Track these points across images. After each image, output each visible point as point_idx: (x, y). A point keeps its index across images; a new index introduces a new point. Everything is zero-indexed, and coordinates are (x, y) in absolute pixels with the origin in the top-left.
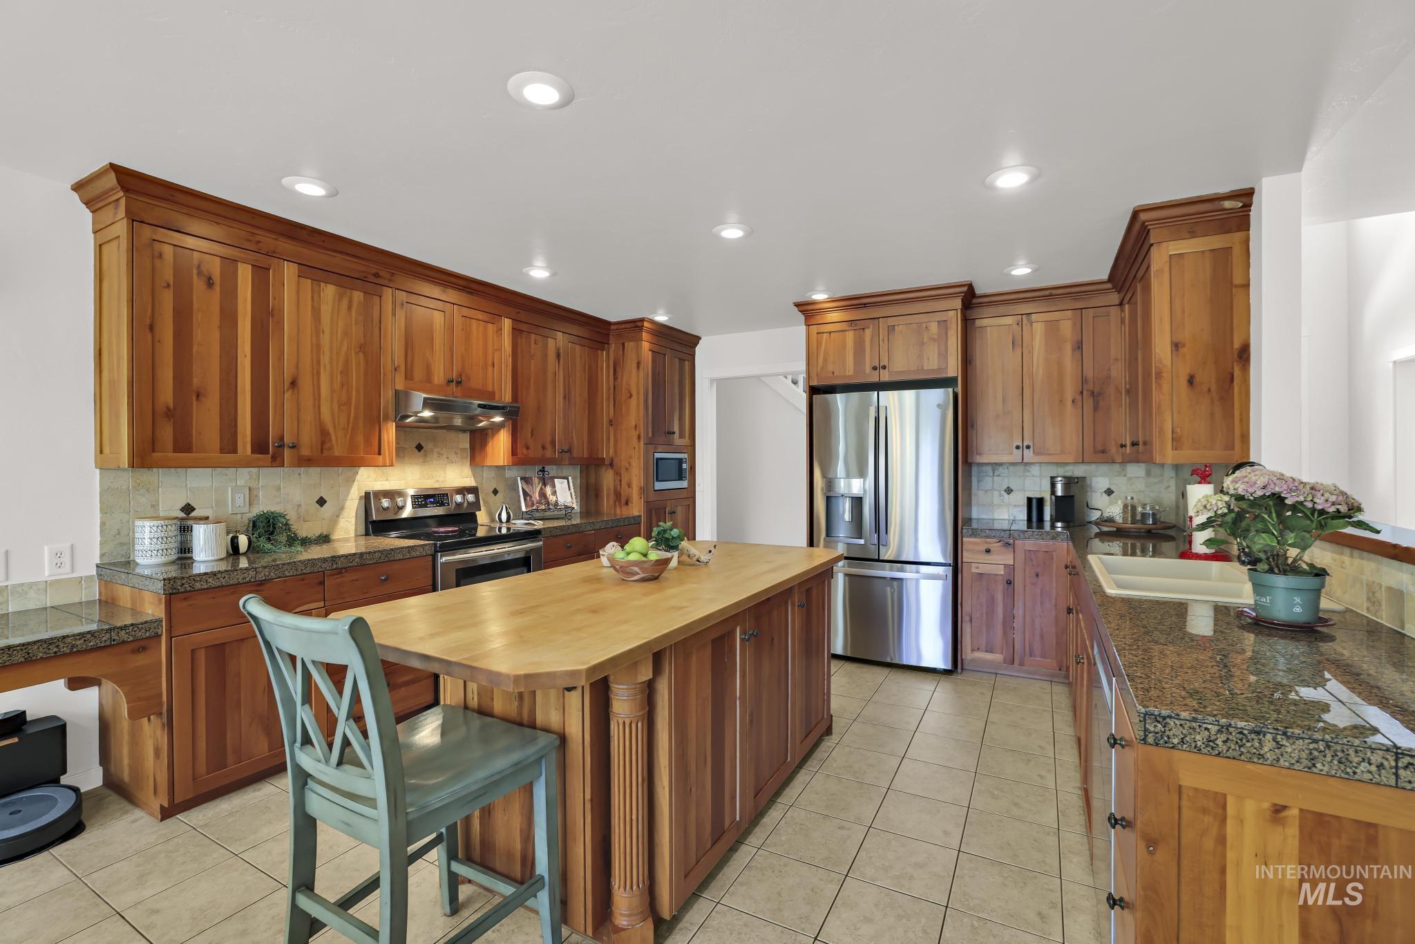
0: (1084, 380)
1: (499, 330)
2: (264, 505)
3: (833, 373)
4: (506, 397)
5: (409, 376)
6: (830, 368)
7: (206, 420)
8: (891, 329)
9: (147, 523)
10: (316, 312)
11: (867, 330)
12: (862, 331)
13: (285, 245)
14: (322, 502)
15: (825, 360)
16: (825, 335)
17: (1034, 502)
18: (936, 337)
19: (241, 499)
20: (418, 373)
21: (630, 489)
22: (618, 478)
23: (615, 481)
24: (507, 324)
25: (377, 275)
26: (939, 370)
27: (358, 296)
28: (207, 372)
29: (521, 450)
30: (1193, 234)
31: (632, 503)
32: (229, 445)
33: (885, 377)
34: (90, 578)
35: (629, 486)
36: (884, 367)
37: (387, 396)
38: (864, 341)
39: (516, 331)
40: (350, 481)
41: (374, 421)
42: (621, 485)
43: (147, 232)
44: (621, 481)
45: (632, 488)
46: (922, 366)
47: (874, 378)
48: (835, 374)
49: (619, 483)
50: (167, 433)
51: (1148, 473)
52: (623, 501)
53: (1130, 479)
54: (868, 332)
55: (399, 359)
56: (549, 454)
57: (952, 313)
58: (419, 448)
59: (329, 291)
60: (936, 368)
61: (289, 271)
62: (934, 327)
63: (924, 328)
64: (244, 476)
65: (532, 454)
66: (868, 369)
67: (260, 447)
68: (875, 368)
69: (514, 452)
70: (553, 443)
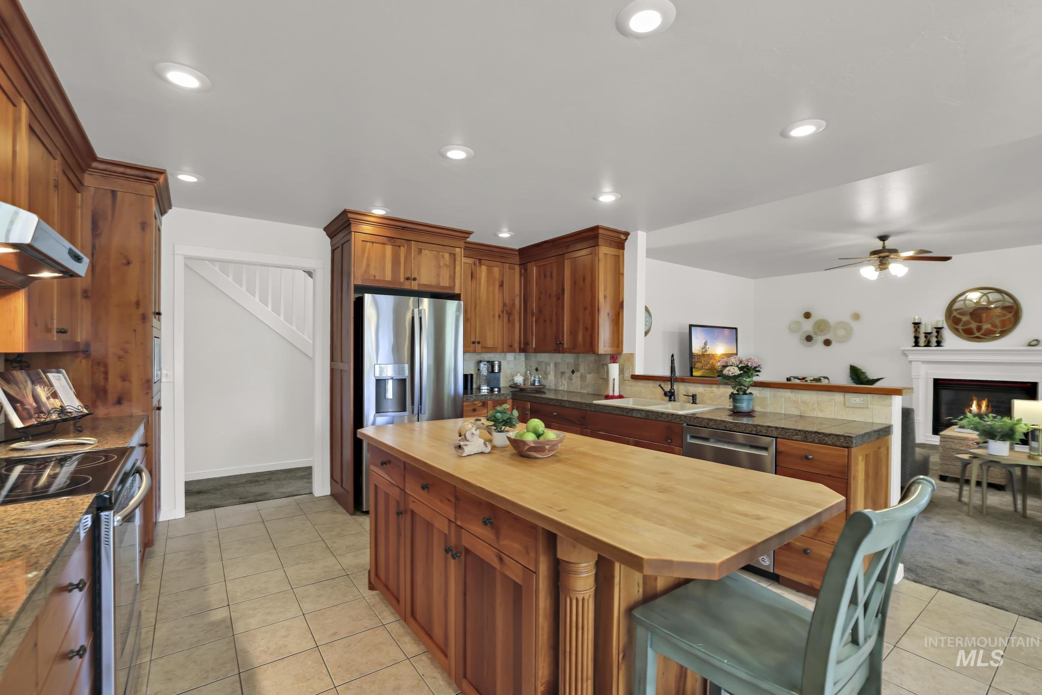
0: (504, 305)
3: (375, 277)
6: (372, 272)
8: (420, 251)
11: (402, 248)
12: (398, 248)
15: (368, 265)
16: (368, 243)
17: (469, 377)
18: (448, 263)
21: (126, 383)
22: (102, 369)
23: (93, 373)
26: (449, 288)
30: (611, 246)
31: (130, 401)
33: (414, 286)
35: (124, 378)
36: (415, 279)
38: (400, 256)
42: (106, 379)
44: (106, 373)
45: (130, 382)
46: (439, 283)
47: (407, 286)
48: (376, 277)
49: (102, 376)
51: (515, 358)
52: (112, 396)
53: (508, 361)
54: (403, 251)
56: (49, 335)
57: (458, 250)
60: (447, 285)
62: (447, 256)
63: (441, 256)
66: (402, 280)
68: (408, 279)
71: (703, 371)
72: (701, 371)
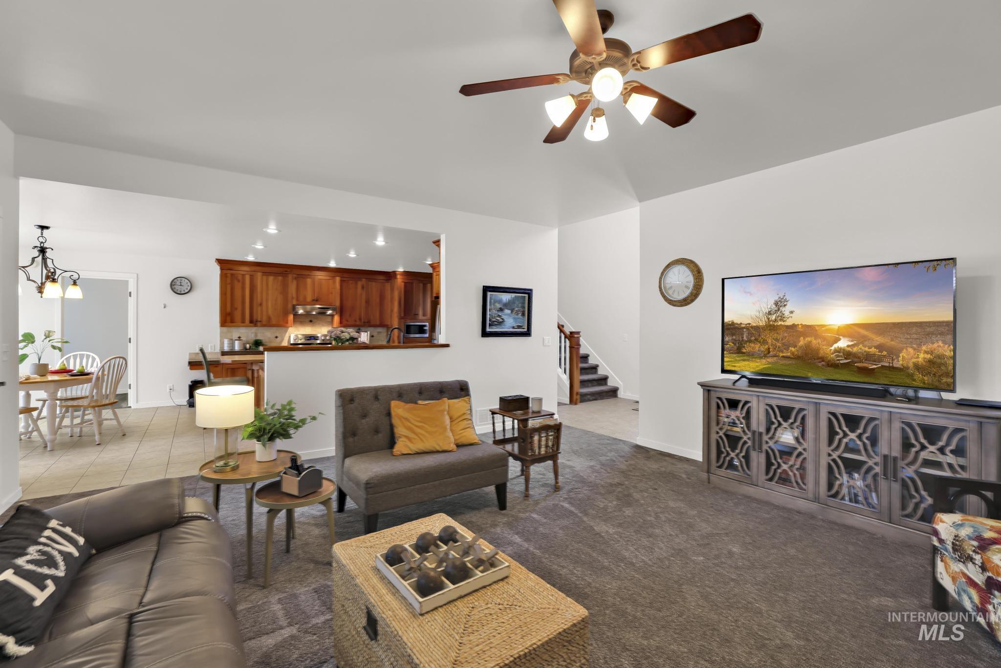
1: (334, 282)
2: (259, 337)
4: (338, 304)
5: (297, 300)
7: (238, 315)
9: (226, 340)
10: (267, 284)
13: (258, 268)
14: (276, 337)
19: (253, 335)
20: (301, 299)
24: (338, 279)
25: (286, 271)
27: (280, 278)
28: (238, 305)
29: (345, 322)
32: (243, 321)
34: (218, 353)
37: (290, 306)
39: (342, 281)
40: (286, 332)
41: (286, 314)
43: (225, 272)
50: (228, 318)
55: (294, 295)
56: (358, 323)
58: (311, 321)
59: (271, 278)
61: (259, 274)
64: (254, 329)
65: (349, 323)
67: (251, 322)
69: (341, 322)
70: (360, 319)
71: (769, 360)
72: (764, 361)
